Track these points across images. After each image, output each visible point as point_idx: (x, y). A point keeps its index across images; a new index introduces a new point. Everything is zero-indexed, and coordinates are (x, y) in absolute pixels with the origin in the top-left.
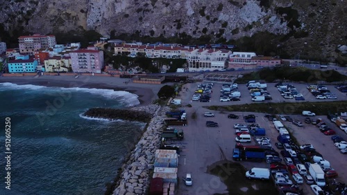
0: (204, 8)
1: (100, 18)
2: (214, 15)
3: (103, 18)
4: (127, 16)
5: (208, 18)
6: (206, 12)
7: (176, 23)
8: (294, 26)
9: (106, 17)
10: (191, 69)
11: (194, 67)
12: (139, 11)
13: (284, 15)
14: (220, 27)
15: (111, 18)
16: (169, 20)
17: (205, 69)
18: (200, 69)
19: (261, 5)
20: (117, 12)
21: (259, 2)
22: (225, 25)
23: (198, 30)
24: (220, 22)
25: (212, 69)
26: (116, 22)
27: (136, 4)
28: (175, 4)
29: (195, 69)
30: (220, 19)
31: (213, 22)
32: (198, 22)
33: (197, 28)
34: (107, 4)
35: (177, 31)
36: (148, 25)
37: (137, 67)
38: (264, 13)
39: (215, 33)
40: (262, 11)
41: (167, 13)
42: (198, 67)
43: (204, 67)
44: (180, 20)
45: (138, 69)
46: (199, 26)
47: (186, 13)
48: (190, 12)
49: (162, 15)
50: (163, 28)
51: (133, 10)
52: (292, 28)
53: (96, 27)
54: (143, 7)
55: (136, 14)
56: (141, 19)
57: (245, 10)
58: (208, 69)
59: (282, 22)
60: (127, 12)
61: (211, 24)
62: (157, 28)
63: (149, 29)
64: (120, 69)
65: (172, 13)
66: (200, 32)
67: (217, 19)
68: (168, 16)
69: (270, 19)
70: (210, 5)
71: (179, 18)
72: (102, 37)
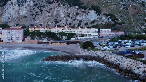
0: (69, 14)
1: (10, 18)
2: (75, 17)
3: (12, 18)
4: (26, 17)
5: (72, 18)
6: (70, 16)
7: (55, 21)
8: (116, 21)
9: (13, 17)
10: (79, 38)
11: (81, 36)
12: (32, 15)
13: (109, 16)
14: (78, 23)
15: (17, 18)
16: (51, 19)
17: (87, 37)
18: (85, 37)
19: (96, 13)
20: (20, 15)
21: (95, 12)
22: (81, 21)
23: (67, 24)
24: (78, 20)
25: (91, 37)
26: (19, 20)
27: (31, 12)
28: (53, 12)
29: (82, 38)
30: (78, 19)
31: (74, 20)
32: (67, 20)
33: (67, 23)
34: (15, 10)
35: (55, 24)
36: (38, 21)
37: (47, 38)
38: (98, 16)
39: (76, 25)
40: (97, 15)
41: (49, 16)
42: (83, 36)
43: (87, 36)
44: (57, 19)
45: (47, 39)
46: (67, 22)
47: (60, 16)
48: (63, 16)
49: (46, 17)
50: (47, 23)
51: (29, 14)
52: (115, 21)
53: (8, 22)
54: (35, 13)
55: (31, 16)
56: (34, 19)
57: (89, 15)
58: (89, 37)
59: (108, 19)
60: (26, 15)
61: (73, 21)
62: (44, 23)
63: (39, 23)
64: (36, 39)
65: (52, 16)
66: (68, 25)
67: (76, 19)
68: (50, 17)
69: (102, 19)
70: (72, 13)
71: (56, 19)
72: (11, 27)
